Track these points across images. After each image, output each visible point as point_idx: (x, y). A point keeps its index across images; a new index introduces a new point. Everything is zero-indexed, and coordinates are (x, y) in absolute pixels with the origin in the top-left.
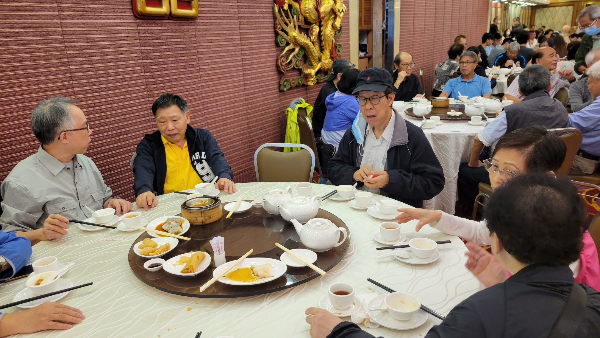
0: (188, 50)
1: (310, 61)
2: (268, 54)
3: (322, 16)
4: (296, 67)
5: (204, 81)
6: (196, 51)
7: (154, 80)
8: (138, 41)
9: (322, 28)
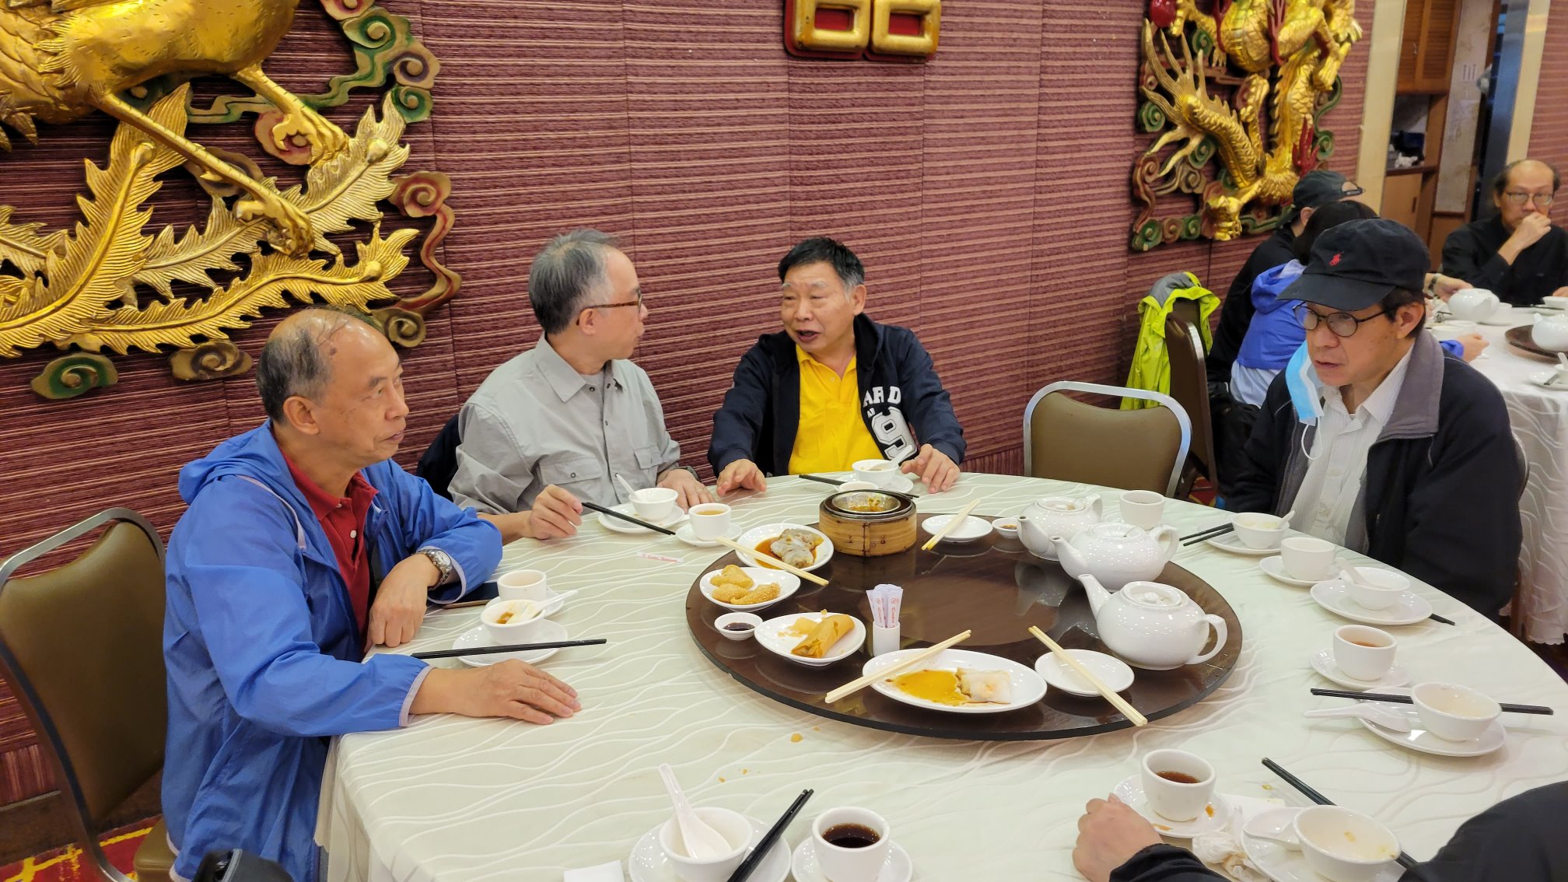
0: (901, 134)
1: (1229, 174)
2: (1110, 153)
3: (1281, 52)
4: (1185, 190)
5: (929, 213)
6: (920, 138)
7: (809, 203)
8: (786, 110)
9: (1278, 86)
